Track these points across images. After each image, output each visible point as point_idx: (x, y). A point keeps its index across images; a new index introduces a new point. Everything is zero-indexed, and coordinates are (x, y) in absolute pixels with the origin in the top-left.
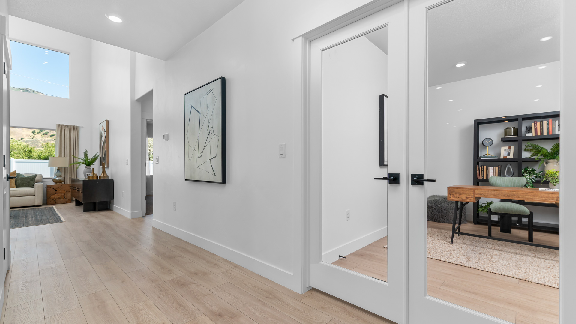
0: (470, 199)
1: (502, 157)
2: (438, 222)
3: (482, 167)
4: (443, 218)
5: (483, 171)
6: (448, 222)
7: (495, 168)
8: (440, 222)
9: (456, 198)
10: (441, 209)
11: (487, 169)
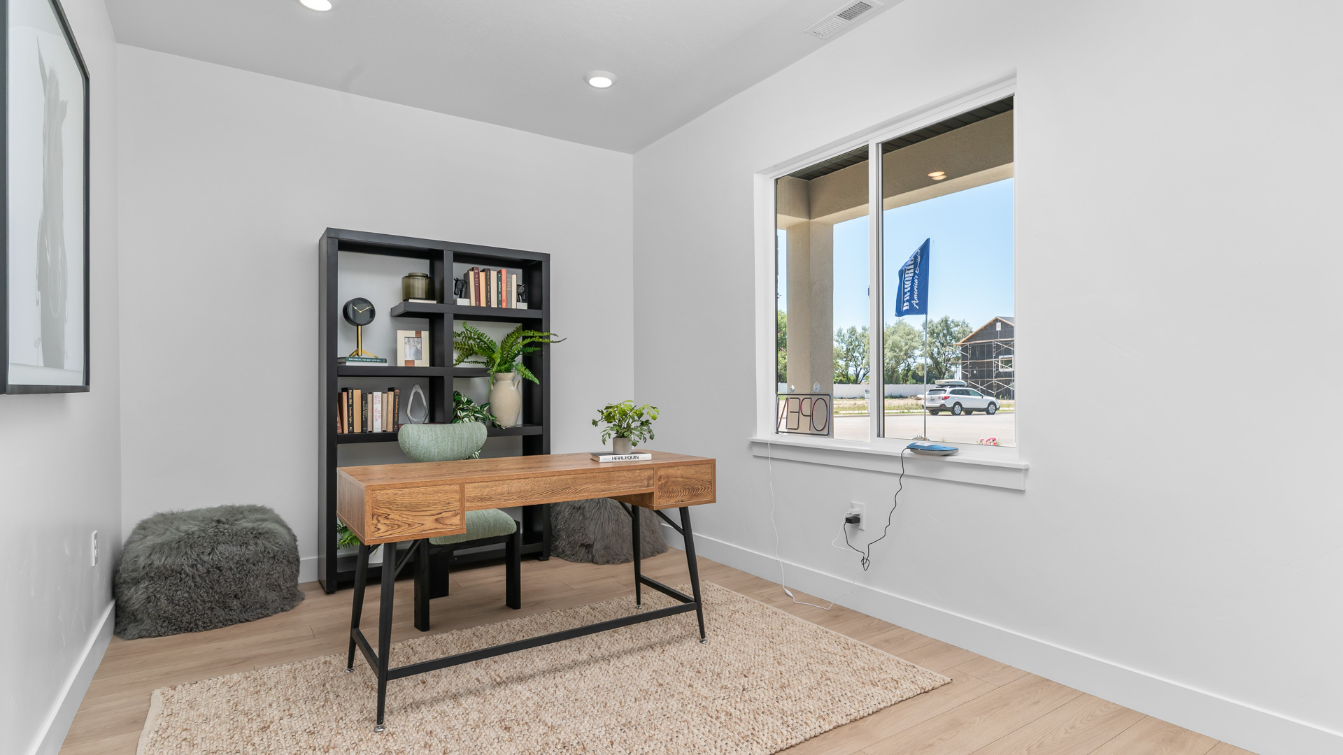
0: (448, 522)
1: (401, 363)
2: (205, 628)
3: (350, 394)
4: (225, 606)
5: (350, 406)
6: (245, 616)
7: (385, 395)
8: (216, 627)
9: (399, 526)
10: (218, 568)
11: (364, 399)
